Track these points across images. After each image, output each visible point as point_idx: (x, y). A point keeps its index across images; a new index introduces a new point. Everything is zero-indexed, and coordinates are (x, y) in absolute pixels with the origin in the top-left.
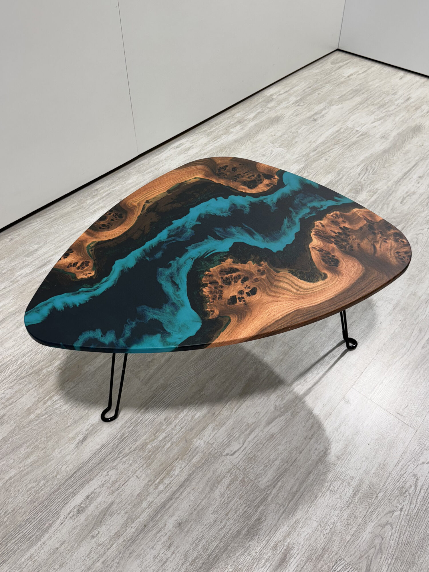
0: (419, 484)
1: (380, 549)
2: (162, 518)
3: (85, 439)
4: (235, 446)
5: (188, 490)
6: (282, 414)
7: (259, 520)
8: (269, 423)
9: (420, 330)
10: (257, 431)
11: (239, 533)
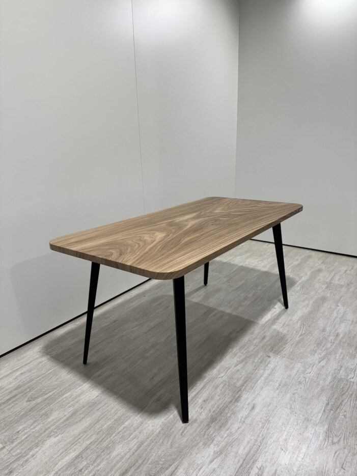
0: (307, 380)
1: (295, 401)
2: (195, 400)
3: (153, 378)
4: (222, 375)
5: (205, 390)
6: (241, 363)
7: (239, 396)
8: (235, 366)
9: (297, 332)
10: (231, 369)
11: (231, 401)
